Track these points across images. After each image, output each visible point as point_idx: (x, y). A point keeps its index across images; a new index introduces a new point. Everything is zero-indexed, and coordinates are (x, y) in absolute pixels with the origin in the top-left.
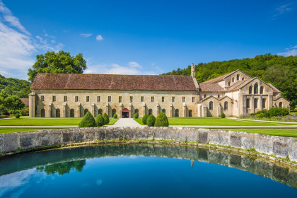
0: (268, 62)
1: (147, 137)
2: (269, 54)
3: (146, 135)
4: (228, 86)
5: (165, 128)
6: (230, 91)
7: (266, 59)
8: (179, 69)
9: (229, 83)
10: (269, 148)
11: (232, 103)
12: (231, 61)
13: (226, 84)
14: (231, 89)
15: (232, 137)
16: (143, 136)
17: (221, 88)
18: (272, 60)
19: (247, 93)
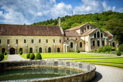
0: (109, 16)
1: (31, 65)
2: (111, 11)
3: (30, 64)
4: (82, 33)
5: (39, 60)
6: (84, 36)
7: (109, 14)
8: (52, 19)
9: (83, 31)
10: (78, 66)
11: (85, 43)
12: (86, 15)
13: (81, 31)
14: (84, 34)
15: (67, 63)
16: (29, 64)
17: (77, 33)
18: (112, 15)
19: (93, 37)
